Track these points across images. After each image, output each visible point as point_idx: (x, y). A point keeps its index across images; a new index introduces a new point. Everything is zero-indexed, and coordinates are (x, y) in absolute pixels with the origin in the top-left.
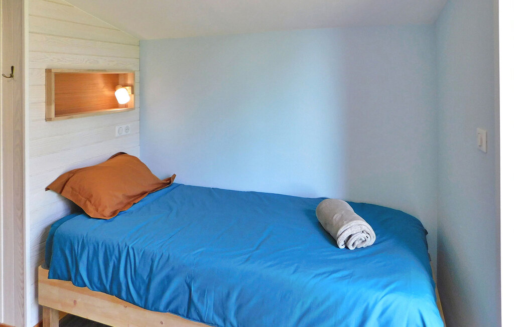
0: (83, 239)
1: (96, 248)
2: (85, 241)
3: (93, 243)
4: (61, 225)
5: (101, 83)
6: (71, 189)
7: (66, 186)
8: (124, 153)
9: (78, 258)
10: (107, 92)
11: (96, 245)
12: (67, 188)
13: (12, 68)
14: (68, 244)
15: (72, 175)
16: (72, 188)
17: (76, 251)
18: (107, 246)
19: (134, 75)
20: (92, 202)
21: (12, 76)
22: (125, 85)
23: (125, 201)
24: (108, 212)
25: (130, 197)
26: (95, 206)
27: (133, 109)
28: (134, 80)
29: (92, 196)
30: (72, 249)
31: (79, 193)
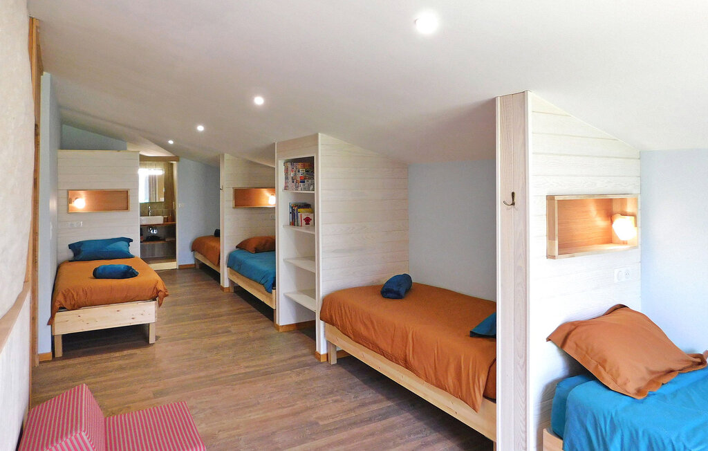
0: (612, 418)
1: (635, 435)
2: (615, 419)
3: (628, 427)
4: (573, 390)
5: (593, 210)
6: (575, 346)
7: (568, 341)
8: (625, 306)
9: (607, 439)
10: (601, 223)
11: (634, 433)
12: (570, 343)
13: (513, 194)
14: (589, 417)
15: (573, 327)
16: (577, 345)
17: (603, 430)
18: (653, 439)
19: (636, 200)
20: (607, 369)
21: (513, 204)
22: (624, 214)
23: (649, 377)
24: (631, 388)
25: (652, 373)
26: (612, 375)
27: (635, 247)
28: (637, 207)
29: (605, 361)
30: (596, 425)
31: (587, 352)
